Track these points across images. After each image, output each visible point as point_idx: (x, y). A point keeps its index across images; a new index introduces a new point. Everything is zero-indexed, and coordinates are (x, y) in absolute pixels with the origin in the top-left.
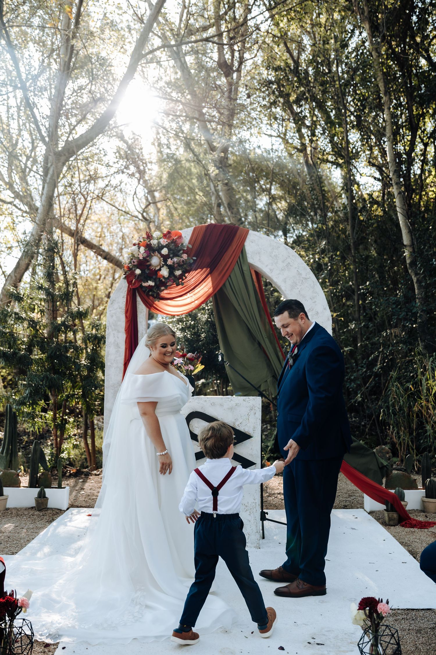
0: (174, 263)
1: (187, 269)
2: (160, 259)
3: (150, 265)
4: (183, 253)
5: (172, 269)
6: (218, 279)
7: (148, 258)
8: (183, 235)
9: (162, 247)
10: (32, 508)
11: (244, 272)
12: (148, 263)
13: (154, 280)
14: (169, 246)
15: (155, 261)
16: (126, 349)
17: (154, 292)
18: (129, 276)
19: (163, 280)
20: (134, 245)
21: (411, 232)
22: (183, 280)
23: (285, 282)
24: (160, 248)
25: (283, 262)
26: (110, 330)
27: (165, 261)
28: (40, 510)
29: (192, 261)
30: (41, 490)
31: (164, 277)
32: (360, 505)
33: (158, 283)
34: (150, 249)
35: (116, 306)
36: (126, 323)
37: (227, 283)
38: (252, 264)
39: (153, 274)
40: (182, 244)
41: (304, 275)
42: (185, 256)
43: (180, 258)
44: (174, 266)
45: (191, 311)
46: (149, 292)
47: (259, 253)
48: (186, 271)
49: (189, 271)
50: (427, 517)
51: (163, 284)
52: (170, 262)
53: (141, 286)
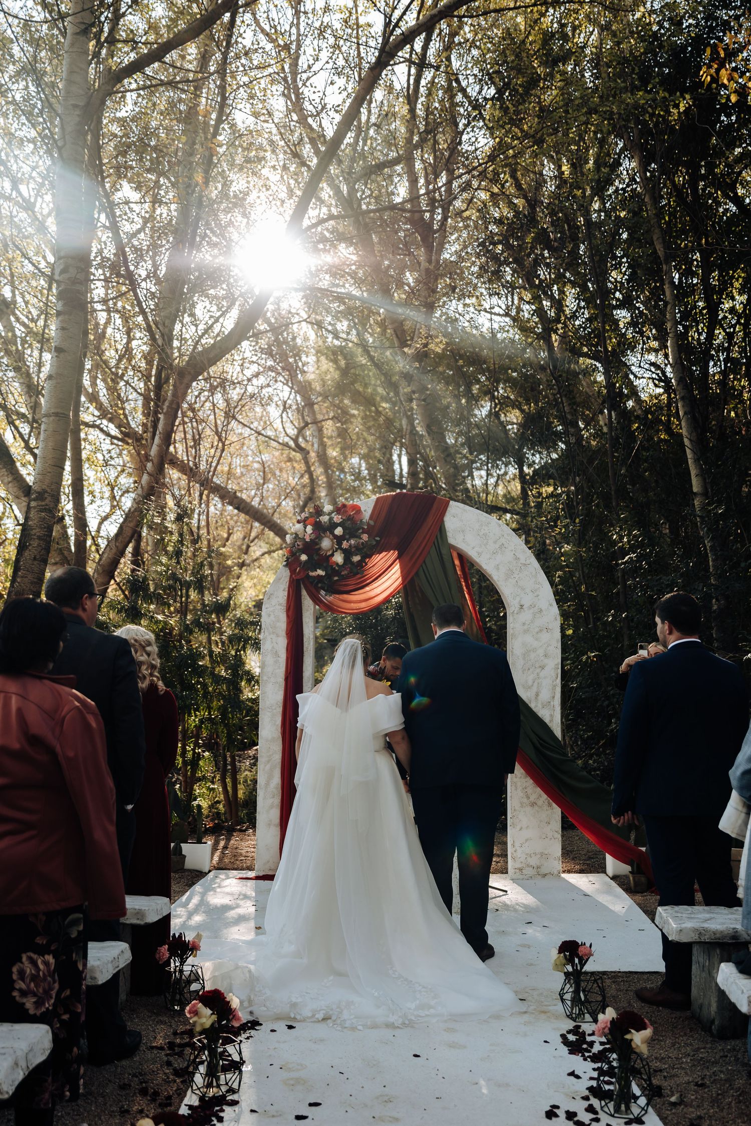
0: (350, 546)
1: (368, 552)
2: (332, 540)
3: (320, 549)
4: (363, 533)
5: (348, 554)
6: (409, 567)
7: (317, 540)
8: (362, 509)
9: (336, 525)
11: (443, 556)
12: (317, 547)
13: (325, 569)
14: (344, 524)
15: (326, 543)
16: (287, 658)
17: (325, 583)
18: (292, 563)
19: (337, 568)
20: (299, 523)
22: (363, 567)
23: (498, 569)
24: (333, 526)
25: (495, 542)
26: (267, 633)
27: (339, 544)
29: (375, 543)
30: (176, 845)
31: (337, 564)
32: (601, 868)
33: (330, 572)
34: (320, 528)
35: (274, 601)
36: (288, 624)
37: (421, 573)
38: (453, 545)
39: (324, 560)
40: (362, 521)
41: (522, 561)
42: (365, 537)
43: (359, 540)
44: (351, 549)
46: (317, 583)
47: (463, 531)
48: (366, 556)
49: (370, 557)
51: (337, 573)
52: (345, 545)
53: (308, 576)
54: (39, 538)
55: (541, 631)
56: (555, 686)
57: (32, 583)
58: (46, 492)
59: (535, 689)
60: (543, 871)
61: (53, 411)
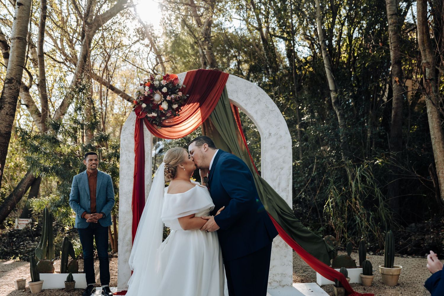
0: (172, 99)
1: (182, 103)
2: (161, 95)
3: (154, 100)
4: (179, 91)
5: (170, 103)
6: (206, 112)
7: (152, 95)
8: (179, 78)
9: (163, 87)
10: (63, 289)
11: (226, 106)
12: (152, 99)
13: (157, 112)
14: (168, 86)
15: (157, 97)
16: (135, 165)
17: (157, 121)
18: (137, 109)
19: (164, 112)
20: (141, 85)
21: (334, 82)
22: (179, 112)
23: (257, 113)
24: (161, 87)
25: (255, 98)
26: (123, 151)
27: (165, 97)
28: (68, 291)
29: (186, 97)
30: (69, 275)
31: (164, 110)
32: (314, 280)
33: (160, 114)
34: (153, 88)
35: (127, 132)
36: (136, 144)
37: (213, 115)
38: (231, 100)
39: (156, 107)
40: (178, 85)
41: (270, 108)
42: (180, 94)
43: (176, 95)
44: (172, 101)
45: (186, 136)
46: (152, 121)
47: (237, 92)
48: (181, 105)
49: (184, 105)
50: (365, 289)
51: (164, 115)
52: (168, 98)
53: (146, 116)
54: (9, 103)
55: (281, 148)
56: (289, 179)
57: (5, 127)
58: (13, 79)
59: (278, 181)
60: (283, 284)
61: (16, 36)
